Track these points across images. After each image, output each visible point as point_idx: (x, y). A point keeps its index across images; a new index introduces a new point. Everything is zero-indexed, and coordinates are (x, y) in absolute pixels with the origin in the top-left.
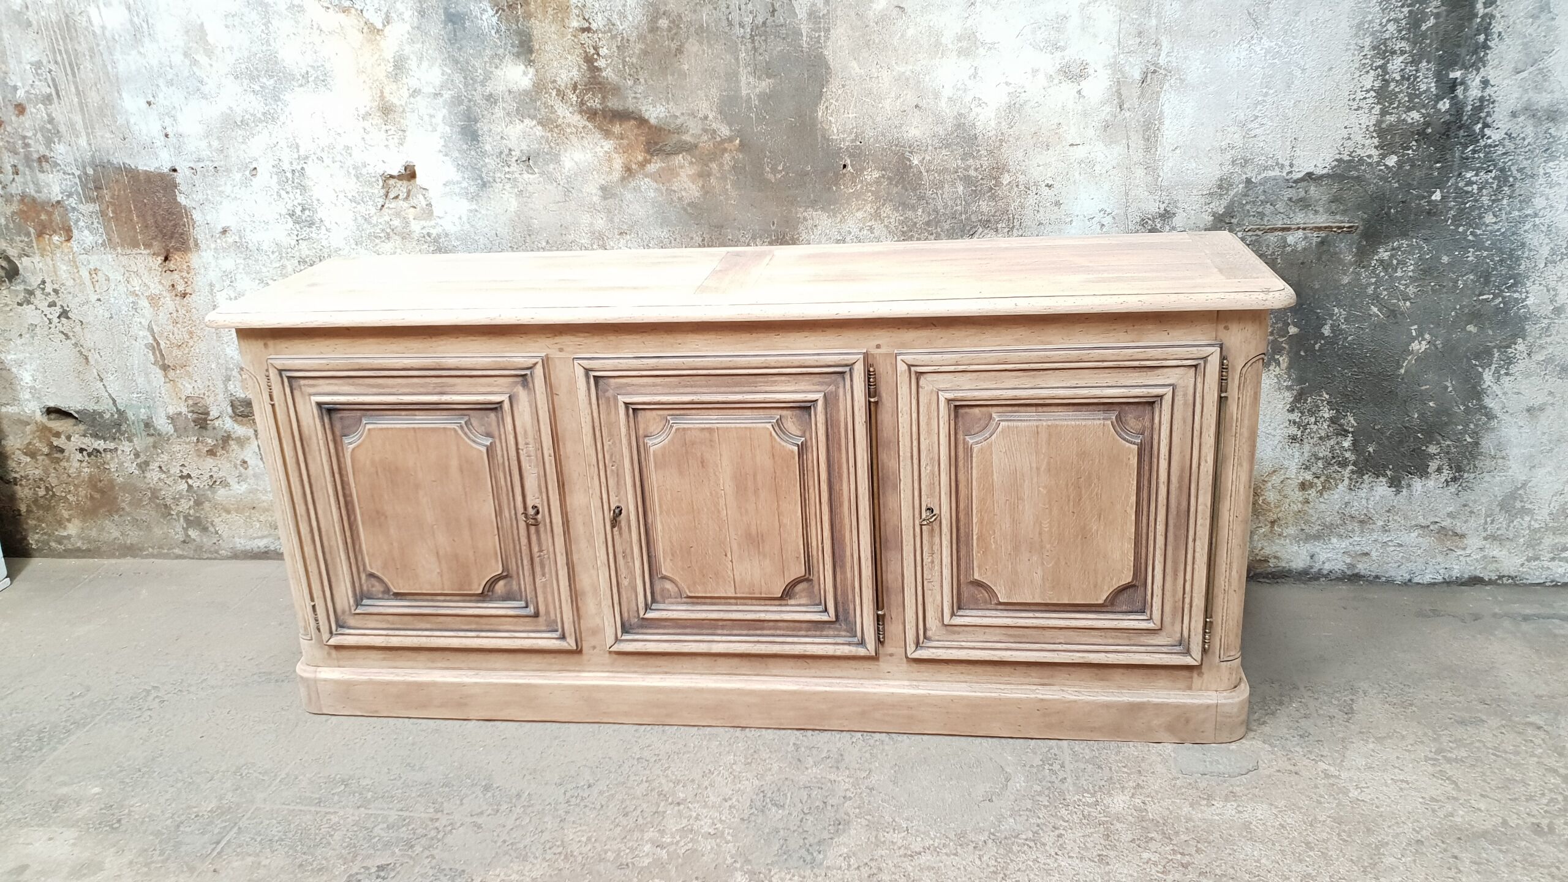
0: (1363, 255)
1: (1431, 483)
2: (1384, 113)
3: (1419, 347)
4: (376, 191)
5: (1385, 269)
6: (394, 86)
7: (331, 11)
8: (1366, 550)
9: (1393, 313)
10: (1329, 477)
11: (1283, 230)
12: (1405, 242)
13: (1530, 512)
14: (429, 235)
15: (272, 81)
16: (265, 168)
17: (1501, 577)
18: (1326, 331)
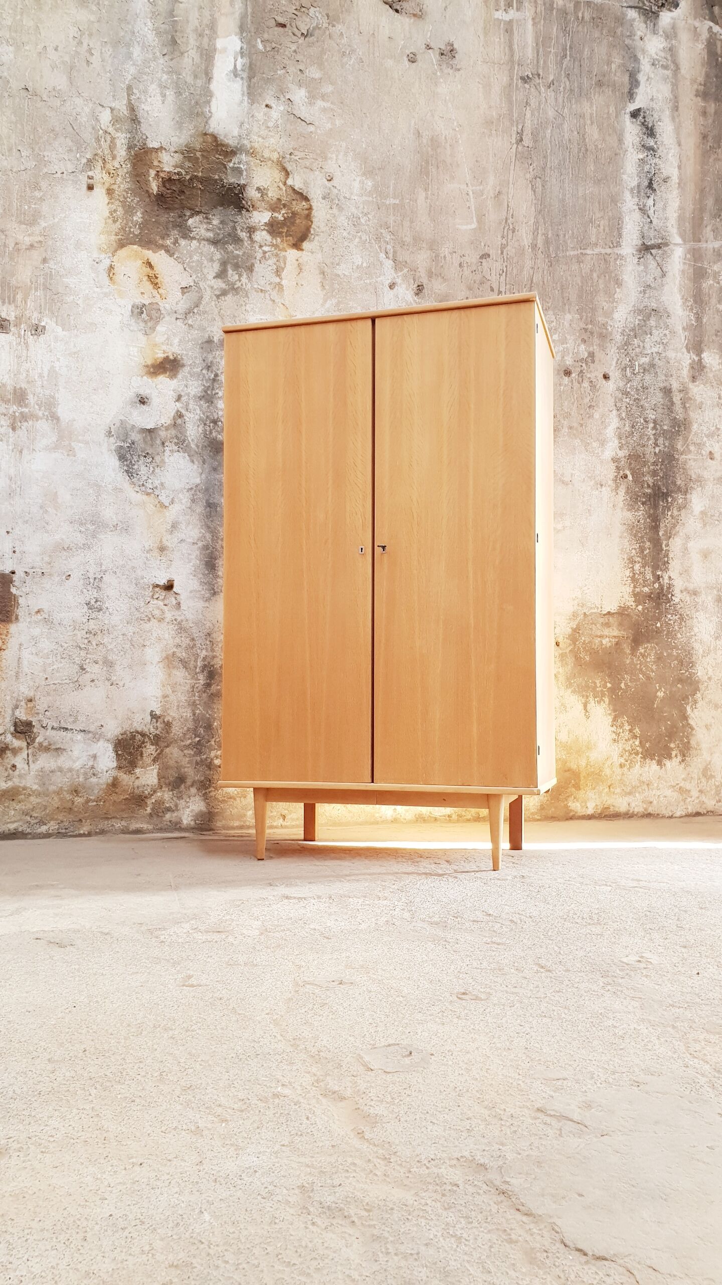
0: (634, 649)
1: (674, 763)
2: (635, 587)
3: (660, 694)
4: (147, 593)
5: (643, 657)
6: (169, 537)
7: (139, 494)
8: (651, 800)
9: (648, 678)
10: (631, 761)
11: (600, 637)
12: (649, 645)
13: (713, 777)
14: (176, 620)
15: (94, 527)
16: (76, 575)
17: (708, 812)
18: (623, 686)
